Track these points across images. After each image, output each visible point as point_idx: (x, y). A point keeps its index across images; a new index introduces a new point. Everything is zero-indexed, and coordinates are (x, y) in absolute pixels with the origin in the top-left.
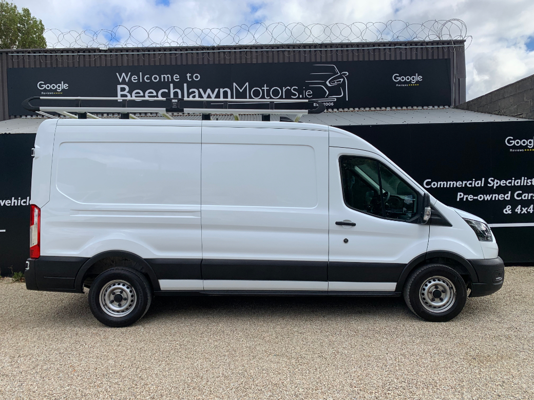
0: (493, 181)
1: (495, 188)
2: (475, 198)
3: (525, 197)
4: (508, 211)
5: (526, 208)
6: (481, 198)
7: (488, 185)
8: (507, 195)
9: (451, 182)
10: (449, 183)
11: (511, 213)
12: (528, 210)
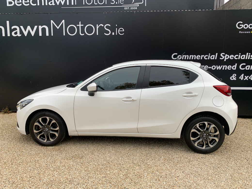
0: (224, 55)
1: (225, 60)
2: (209, 68)
3: (248, 68)
4: (233, 78)
5: (248, 76)
6: (214, 67)
7: (220, 58)
8: (234, 66)
9: (192, 56)
10: (190, 56)
11: (235, 79)
12: (249, 78)
